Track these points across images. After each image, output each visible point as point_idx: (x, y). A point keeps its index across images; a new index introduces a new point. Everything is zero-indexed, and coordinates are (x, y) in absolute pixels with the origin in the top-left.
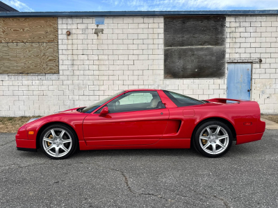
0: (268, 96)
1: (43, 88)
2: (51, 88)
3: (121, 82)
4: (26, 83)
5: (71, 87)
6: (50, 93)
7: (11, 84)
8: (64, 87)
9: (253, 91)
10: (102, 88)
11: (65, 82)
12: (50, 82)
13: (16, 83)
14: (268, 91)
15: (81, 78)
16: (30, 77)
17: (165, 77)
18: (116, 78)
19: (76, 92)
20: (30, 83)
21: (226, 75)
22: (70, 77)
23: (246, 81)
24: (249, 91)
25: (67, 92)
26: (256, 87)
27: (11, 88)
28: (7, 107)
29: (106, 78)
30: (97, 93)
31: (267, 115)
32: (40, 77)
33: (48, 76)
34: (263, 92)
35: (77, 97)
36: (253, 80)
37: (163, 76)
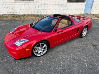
0: (97, 9)
1: (29, 5)
2: (32, 5)
3: (53, 4)
4: (23, 3)
5: (38, 5)
6: (31, 7)
7: (19, 4)
8: (35, 5)
9: (93, 7)
10: (47, 5)
11: (36, 4)
12: (31, 3)
13: (20, 3)
14: (97, 7)
15: (41, 2)
16: (25, 1)
17: (67, 2)
18: (52, 2)
19: (39, 7)
20: (25, 3)
21: (86, 2)
22: (37, 2)
23: (91, 4)
24: (91, 7)
25: (37, 7)
26: (94, 6)
27: (19, 5)
28: (19, 12)
29: (48, 2)
30: (46, 7)
31: (95, 15)
32: (28, 1)
33: (30, 1)
34: (96, 8)
35: (40, 9)
36: (94, 4)
37: (66, 2)
